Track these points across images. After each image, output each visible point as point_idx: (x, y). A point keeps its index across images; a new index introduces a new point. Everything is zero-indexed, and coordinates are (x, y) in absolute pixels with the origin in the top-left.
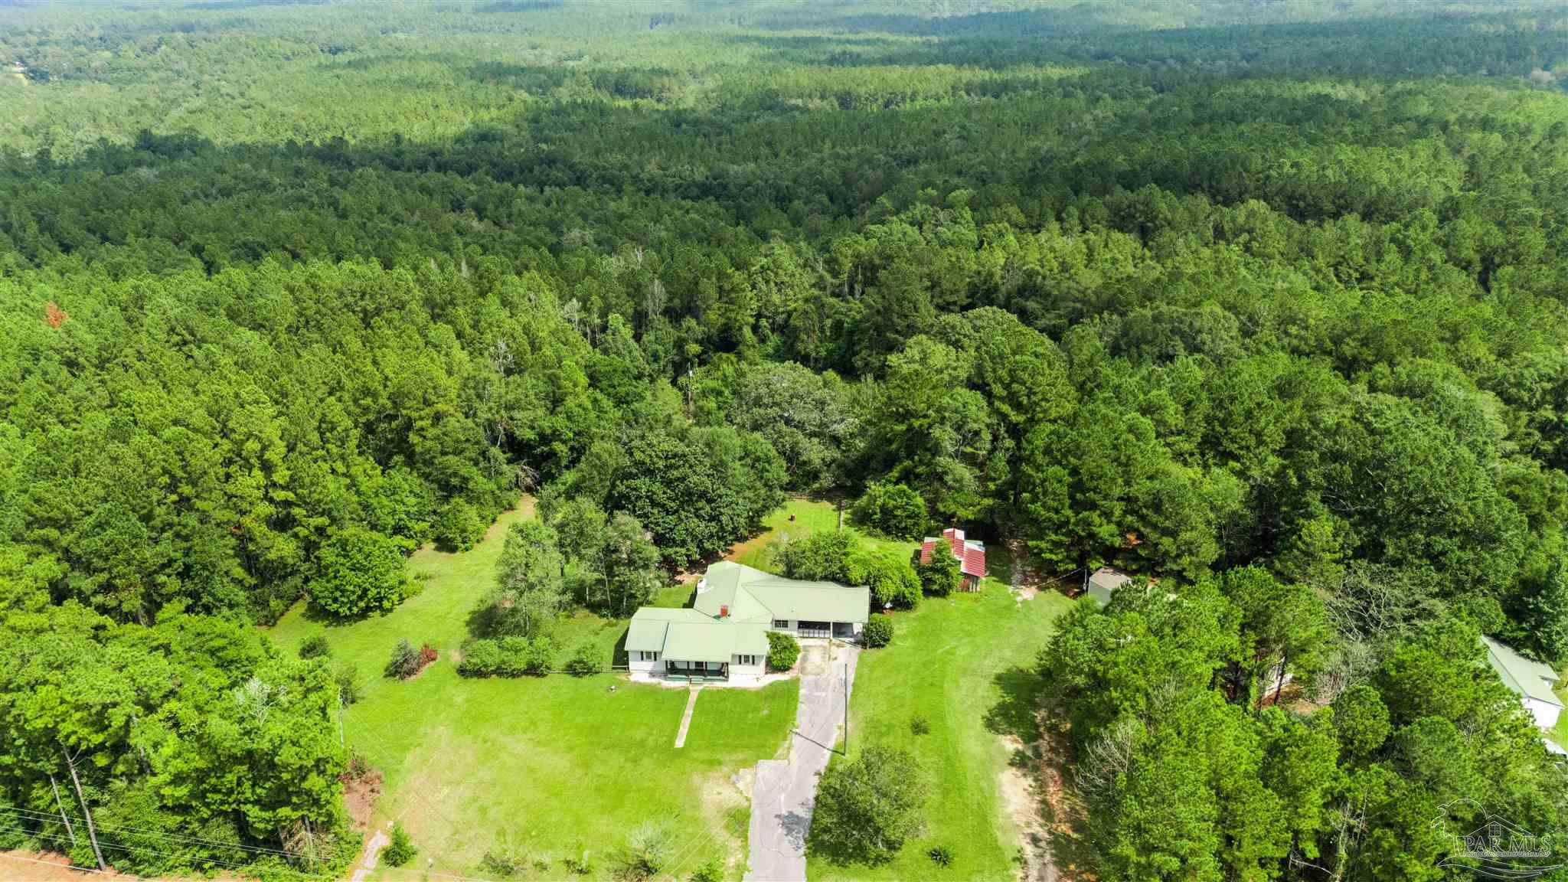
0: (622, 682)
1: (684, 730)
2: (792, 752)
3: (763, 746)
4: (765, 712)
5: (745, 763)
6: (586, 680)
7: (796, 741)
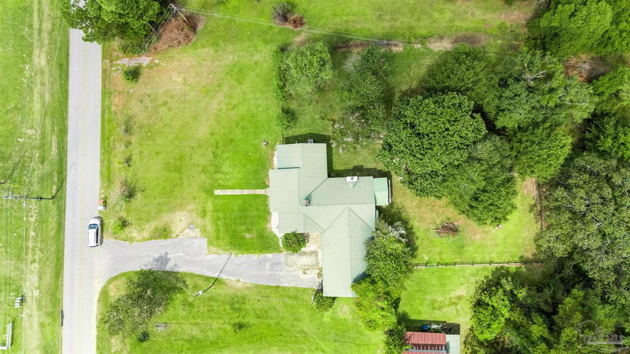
1: (229, 192)
2: (216, 256)
3: (218, 239)
4: (247, 236)
5: (204, 231)
7: (225, 256)
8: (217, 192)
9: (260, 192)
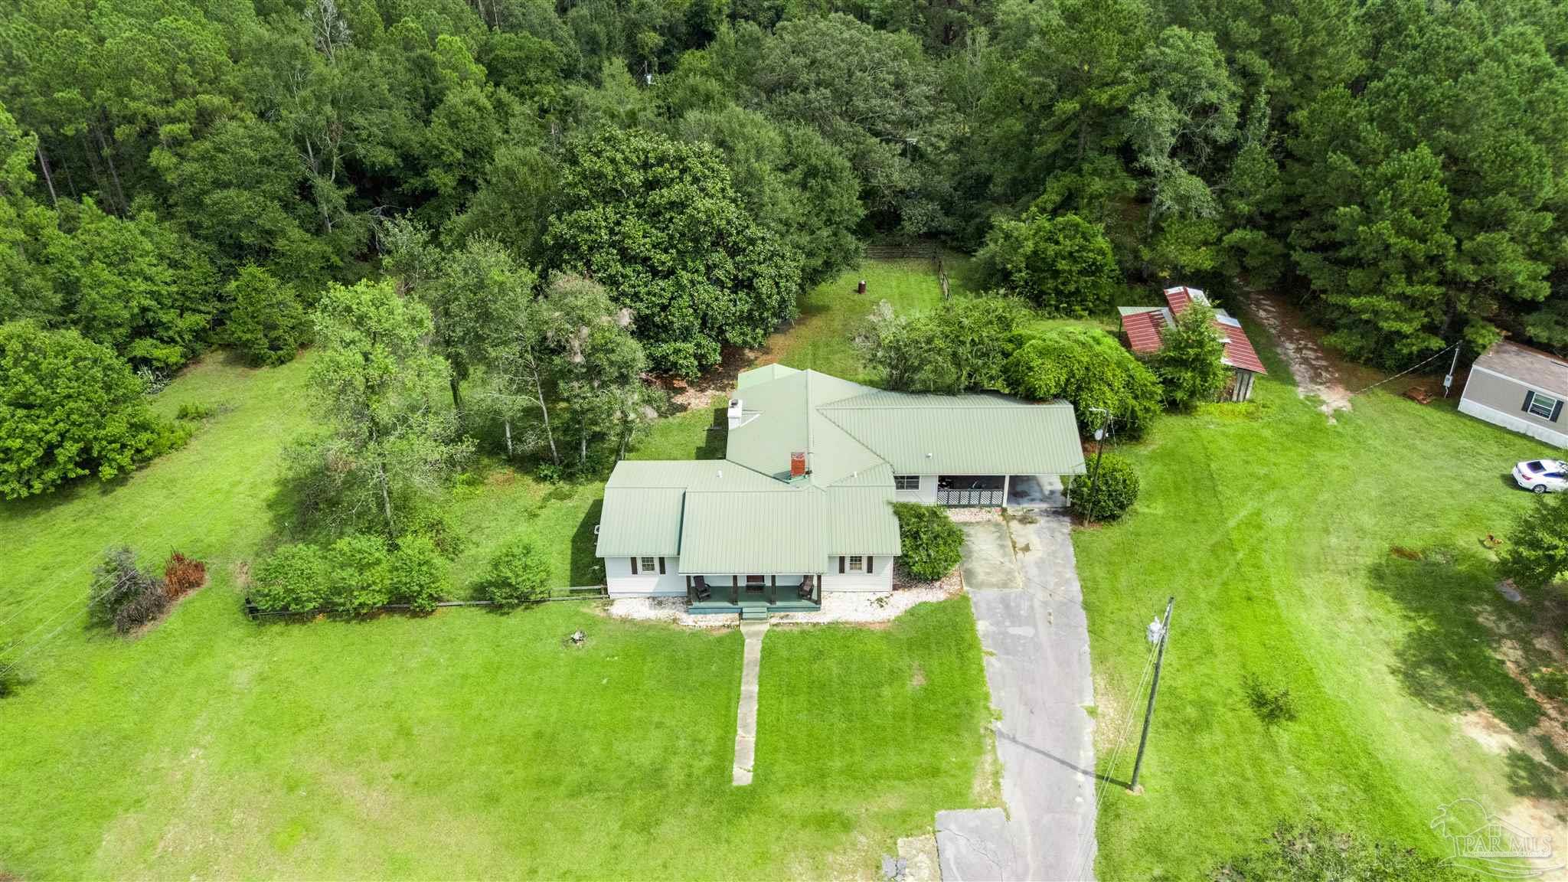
0: (593, 622)
1: (746, 737)
2: (1006, 783)
3: (935, 772)
4: (916, 682)
5: (906, 822)
6: (517, 621)
7: (1006, 752)
8: (742, 774)
9: (753, 650)
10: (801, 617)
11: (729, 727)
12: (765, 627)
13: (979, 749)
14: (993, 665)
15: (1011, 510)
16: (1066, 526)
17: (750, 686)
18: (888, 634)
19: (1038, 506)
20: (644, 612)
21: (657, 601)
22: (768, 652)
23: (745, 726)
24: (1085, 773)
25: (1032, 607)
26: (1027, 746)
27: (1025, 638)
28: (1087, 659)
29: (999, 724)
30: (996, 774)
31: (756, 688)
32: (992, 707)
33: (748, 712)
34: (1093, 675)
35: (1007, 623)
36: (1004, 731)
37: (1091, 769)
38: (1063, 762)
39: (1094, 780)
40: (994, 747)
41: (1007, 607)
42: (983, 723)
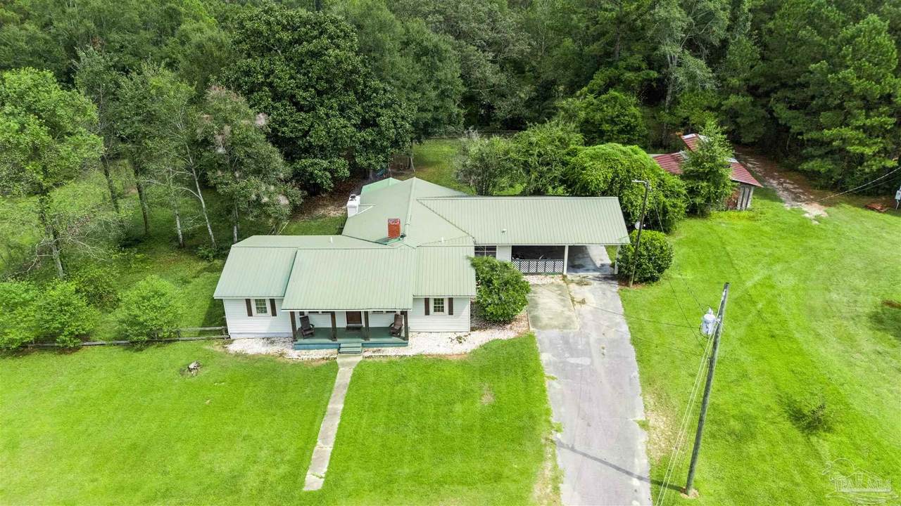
0: (212, 355)
1: (324, 447)
2: (565, 488)
3: (498, 477)
4: (487, 399)
6: (151, 356)
7: (564, 459)
8: (314, 480)
9: (344, 376)
10: (391, 351)
11: (310, 439)
12: (359, 359)
13: (540, 457)
14: (555, 388)
15: (569, 277)
16: (614, 287)
17: (336, 405)
18: (464, 363)
19: (591, 275)
20: (256, 348)
21: (270, 340)
22: (357, 377)
23: (325, 439)
24: (640, 478)
25: (588, 343)
26: (585, 455)
27: (582, 365)
28: (637, 381)
29: (559, 435)
30: (556, 480)
31: (341, 406)
32: (553, 420)
33: (330, 427)
34: (643, 395)
35: (567, 355)
36: (564, 441)
37: (646, 475)
38: (618, 469)
39: (649, 485)
40: (554, 455)
41: (566, 342)
42: (544, 434)
